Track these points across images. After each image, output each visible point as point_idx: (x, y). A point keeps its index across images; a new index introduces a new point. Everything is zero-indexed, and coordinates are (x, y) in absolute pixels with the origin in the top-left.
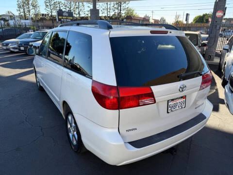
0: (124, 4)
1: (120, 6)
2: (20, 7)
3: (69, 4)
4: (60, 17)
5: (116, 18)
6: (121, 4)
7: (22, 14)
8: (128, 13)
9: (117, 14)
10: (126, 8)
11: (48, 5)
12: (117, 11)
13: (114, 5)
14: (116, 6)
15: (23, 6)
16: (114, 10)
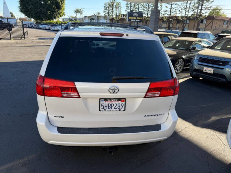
0: (207, 3)
1: (202, 5)
2: (106, 9)
3: (148, 5)
4: (130, 18)
5: (194, 19)
6: (203, 3)
7: (107, 15)
8: (213, 13)
9: (196, 14)
10: (209, 7)
11: (128, 7)
12: (196, 11)
13: (195, 4)
14: (197, 5)
15: (108, 8)
16: (193, 10)
